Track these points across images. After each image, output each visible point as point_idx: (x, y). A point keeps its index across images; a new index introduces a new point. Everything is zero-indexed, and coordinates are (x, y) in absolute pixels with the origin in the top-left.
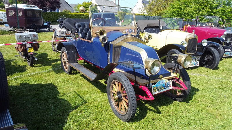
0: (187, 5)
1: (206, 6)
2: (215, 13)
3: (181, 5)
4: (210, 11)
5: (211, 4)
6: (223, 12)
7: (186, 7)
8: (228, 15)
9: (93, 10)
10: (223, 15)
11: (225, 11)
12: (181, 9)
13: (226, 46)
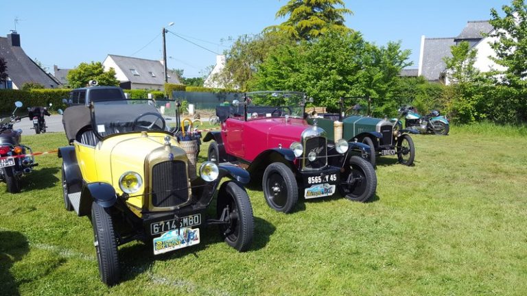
0: (292, 67)
1: (331, 69)
2: (351, 84)
3: (279, 69)
4: (341, 78)
5: (341, 64)
6: (367, 81)
7: (291, 72)
8: (379, 87)
9: (104, 82)
10: (369, 86)
11: (371, 78)
12: (281, 76)
13: (311, 169)
